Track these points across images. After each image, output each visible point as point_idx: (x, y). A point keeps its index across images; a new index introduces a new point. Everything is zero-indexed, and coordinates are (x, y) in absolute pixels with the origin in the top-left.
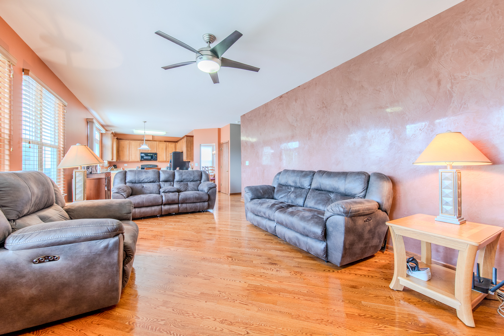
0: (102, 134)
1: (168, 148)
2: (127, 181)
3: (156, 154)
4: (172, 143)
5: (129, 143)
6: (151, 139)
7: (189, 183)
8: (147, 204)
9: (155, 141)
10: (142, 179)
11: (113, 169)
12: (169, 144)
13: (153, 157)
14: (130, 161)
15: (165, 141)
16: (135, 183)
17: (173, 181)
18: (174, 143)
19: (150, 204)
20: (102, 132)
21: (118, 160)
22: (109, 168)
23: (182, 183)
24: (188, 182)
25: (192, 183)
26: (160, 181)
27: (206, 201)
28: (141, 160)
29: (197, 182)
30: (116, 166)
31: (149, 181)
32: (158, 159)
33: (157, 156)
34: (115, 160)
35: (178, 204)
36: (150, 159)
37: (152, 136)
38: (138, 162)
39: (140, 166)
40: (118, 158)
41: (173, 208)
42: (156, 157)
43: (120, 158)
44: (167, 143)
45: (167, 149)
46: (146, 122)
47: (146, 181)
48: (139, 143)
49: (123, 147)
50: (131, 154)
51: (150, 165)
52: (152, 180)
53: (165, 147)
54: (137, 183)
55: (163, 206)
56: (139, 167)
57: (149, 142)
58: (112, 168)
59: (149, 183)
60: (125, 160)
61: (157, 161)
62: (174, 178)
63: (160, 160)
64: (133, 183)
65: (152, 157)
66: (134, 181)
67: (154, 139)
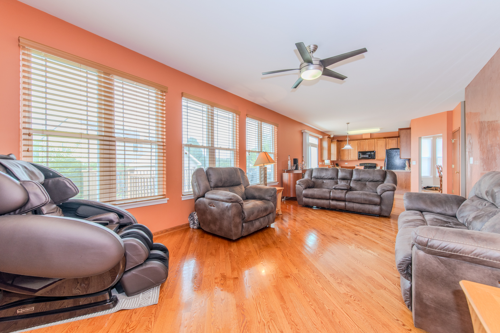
1: (388, 144)
2: (312, 177)
3: (374, 152)
6: (369, 137)
7: (367, 183)
8: (317, 197)
9: (373, 138)
10: (323, 176)
13: (372, 155)
15: (385, 138)
16: (318, 179)
17: (351, 180)
18: (396, 139)
19: (320, 197)
23: (360, 182)
24: (367, 181)
25: (371, 183)
26: (337, 179)
27: (378, 204)
28: (359, 159)
29: (378, 183)
30: (338, 165)
31: (328, 178)
32: (376, 158)
35: (345, 202)
36: (368, 158)
37: (371, 134)
38: (356, 160)
39: (359, 165)
40: (339, 157)
41: (339, 205)
42: (375, 155)
43: (341, 157)
44: (387, 139)
45: (387, 146)
46: (349, 123)
47: (326, 178)
48: (357, 143)
51: (369, 164)
52: (330, 177)
53: (384, 144)
54: (320, 179)
55: (331, 201)
57: (367, 140)
59: (328, 179)
60: (345, 159)
62: (352, 177)
63: (379, 158)
64: (316, 178)
66: (317, 177)
67: (372, 137)
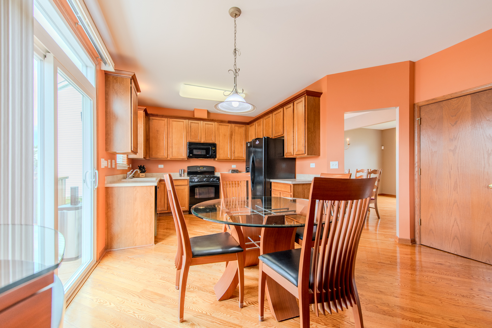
0: (107, 74)
1: (234, 134)
3: (214, 145)
4: (241, 125)
5: (168, 124)
6: (205, 116)
9: (212, 120)
11: (139, 174)
12: (236, 128)
13: (210, 151)
14: (169, 159)
15: (229, 122)
18: (245, 126)
20: (105, 68)
21: (148, 156)
22: (128, 173)
28: (189, 157)
30: (144, 168)
32: (218, 156)
33: (216, 149)
34: (140, 155)
36: (204, 155)
38: (182, 161)
39: (186, 169)
40: (148, 151)
42: (215, 151)
43: (151, 152)
44: (233, 125)
45: (233, 137)
48: (185, 124)
49: (157, 131)
50: (171, 145)
51: (204, 167)
53: (228, 133)
56: (184, 170)
57: (202, 122)
58: (136, 172)
60: (160, 157)
61: (216, 159)
63: (221, 158)
65: (207, 150)
67: (210, 118)
